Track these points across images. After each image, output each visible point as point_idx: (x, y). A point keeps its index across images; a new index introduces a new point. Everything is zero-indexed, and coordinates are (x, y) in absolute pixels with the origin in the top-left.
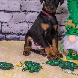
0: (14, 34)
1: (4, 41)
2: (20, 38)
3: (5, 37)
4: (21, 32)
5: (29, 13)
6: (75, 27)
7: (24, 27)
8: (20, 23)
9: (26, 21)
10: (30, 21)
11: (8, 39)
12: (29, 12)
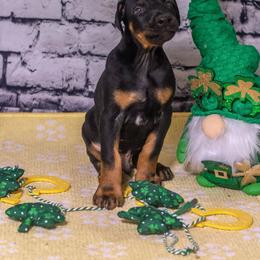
0: (44, 89)
1: (12, 112)
2: (62, 103)
3: (17, 99)
4: (66, 85)
5: (88, 26)
6: (219, 93)
7: (75, 69)
8: (63, 56)
9: (80, 52)
10: (93, 52)
11: (25, 106)
12: (88, 22)
